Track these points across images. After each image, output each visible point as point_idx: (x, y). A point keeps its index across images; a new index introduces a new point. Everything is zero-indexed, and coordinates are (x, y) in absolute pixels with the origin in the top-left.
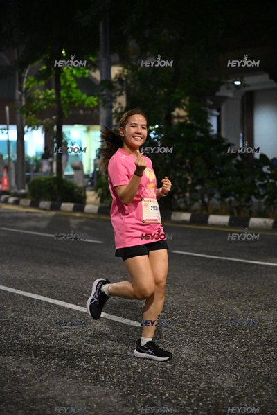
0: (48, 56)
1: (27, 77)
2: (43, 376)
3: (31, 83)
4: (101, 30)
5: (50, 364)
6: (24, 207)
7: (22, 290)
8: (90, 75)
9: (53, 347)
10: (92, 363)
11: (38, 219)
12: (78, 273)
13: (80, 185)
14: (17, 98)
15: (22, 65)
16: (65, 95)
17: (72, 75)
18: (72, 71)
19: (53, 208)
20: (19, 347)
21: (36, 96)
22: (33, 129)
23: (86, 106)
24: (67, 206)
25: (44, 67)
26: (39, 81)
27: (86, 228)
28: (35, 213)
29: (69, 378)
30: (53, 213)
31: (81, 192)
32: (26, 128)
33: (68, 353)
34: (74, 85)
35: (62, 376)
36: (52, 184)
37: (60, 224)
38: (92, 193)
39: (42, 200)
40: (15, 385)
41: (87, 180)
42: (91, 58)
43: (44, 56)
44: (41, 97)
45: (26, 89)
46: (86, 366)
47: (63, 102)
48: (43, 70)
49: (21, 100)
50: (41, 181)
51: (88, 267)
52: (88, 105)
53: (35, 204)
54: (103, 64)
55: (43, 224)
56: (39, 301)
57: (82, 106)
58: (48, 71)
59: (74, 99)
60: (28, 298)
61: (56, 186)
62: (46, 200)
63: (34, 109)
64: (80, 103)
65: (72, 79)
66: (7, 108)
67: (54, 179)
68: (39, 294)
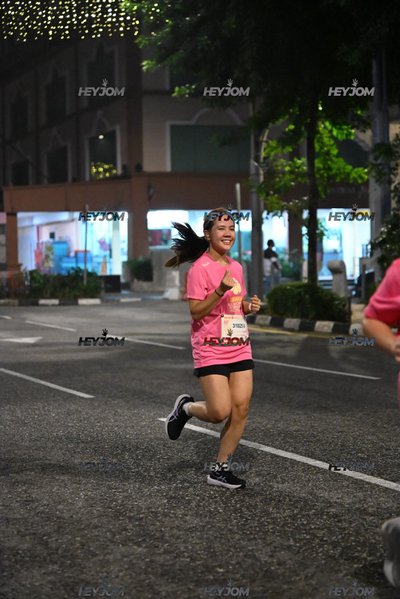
0: (296, 111)
1: (266, 142)
2: (308, 570)
3: (273, 149)
4: (374, 71)
5: (317, 553)
6: (262, 326)
7: (268, 445)
8: (356, 137)
9: (318, 529)
10: (378, 554)
11: (285, 344)
12: (346, 422)
13: (342, 295)
14: (253, 171)
15: (260, 125)
16: (321, 166)
17: (332, 137)
18: (331, 132)
19: (303, 328)
20: (270, 527)
21: (279, 168)
22: (276, 214)
23: (351, 181)
24: (324, 326)
25: (292, 127)
26: (284, 148)
27: (354, 358)
28: (278, 334)
29: (346, 575)
30: (305, 336)
31: (344, 306)
32: (265, 215)
33: (343, 538)
34: (335, 151)
35: (336, 572)
36: (303, 293)
37: (314, 351)
38: (361, 306)
39: (288, 317)
40: (269, 582)
41: (350, 287)
42: (359, 112)
43: (291, 110)
44: (287, 169)
45: (265, 158)
46: (369, 558)
47: (318, 176)
48: (290, 131)
49: (258, 174)
50: (285, 289)
51: (360, 414)
52: (355, 179)
53: (277, 323)
54: (378, 120)
55: (291, 351)
56: (293, 462)
57: (346, 182)
58: (296, 133)
59: (334, 171)
60: (278, 456)
61: (307, 296)
62: (292, 317)
63: (276, 187)
64: (343, 176)
65: (332, 142)
66: (238, 186)
67: (305, 286)
68: (292, 452)
